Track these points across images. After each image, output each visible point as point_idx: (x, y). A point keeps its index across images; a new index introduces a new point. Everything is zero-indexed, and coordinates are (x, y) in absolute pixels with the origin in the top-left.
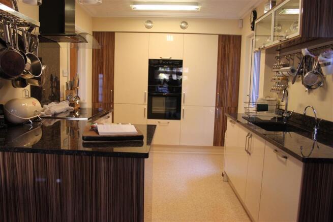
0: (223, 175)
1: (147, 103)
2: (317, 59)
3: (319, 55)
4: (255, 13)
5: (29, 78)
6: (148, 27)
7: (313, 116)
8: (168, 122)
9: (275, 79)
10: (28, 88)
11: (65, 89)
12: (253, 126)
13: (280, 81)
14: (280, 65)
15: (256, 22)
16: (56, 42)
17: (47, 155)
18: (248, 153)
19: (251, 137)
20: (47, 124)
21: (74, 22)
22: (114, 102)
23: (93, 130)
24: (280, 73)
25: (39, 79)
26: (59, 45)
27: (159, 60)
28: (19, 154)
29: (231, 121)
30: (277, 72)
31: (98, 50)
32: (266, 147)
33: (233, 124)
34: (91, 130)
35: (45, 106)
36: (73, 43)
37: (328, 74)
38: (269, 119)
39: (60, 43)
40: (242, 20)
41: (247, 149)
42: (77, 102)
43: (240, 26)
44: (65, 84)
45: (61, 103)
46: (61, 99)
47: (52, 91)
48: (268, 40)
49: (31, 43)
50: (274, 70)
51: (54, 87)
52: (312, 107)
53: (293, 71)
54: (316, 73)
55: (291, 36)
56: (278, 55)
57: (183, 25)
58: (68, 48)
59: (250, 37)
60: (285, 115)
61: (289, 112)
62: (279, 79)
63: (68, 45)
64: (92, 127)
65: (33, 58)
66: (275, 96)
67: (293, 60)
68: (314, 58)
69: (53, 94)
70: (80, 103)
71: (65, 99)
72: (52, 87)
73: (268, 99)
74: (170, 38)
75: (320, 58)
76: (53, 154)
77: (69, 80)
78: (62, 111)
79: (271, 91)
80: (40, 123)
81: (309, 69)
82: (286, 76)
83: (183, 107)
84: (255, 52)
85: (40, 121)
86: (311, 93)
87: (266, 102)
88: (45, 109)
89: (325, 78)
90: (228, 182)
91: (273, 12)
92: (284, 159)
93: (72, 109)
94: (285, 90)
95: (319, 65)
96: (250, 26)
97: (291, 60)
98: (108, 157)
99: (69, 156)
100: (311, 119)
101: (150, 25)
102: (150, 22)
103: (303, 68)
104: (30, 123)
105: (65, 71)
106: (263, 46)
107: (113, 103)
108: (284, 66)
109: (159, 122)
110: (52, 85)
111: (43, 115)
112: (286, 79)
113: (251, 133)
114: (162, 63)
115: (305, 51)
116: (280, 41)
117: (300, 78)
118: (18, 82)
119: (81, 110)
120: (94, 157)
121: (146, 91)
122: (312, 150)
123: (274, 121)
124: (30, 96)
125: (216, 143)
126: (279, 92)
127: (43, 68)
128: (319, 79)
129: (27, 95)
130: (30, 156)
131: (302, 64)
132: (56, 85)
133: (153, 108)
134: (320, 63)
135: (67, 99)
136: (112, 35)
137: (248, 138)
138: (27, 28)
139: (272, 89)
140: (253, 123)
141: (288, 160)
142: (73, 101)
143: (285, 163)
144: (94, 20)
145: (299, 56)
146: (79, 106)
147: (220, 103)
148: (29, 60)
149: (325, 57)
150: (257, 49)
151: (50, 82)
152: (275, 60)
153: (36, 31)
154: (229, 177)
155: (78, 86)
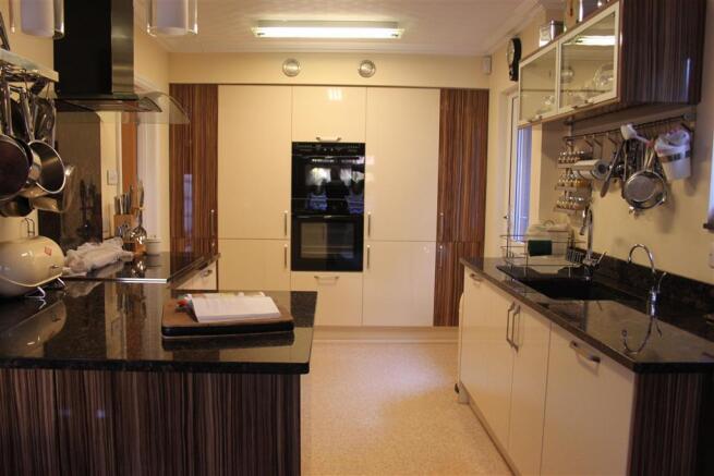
0: (457, 390)
1: (289, 236)
2: (651, 147)
3: (656, 138)
4: (517, 43)
5: (37, 195)
6: (290, 74)
7: (647, 264)
8: (337, 278)
9: (563, 185)
10: (33, 215)
11: (113, 212)
12: (522, 289)
13: (574, 189)
14: (573, 156)
15: (521, 65)
16: (93, 111)
17: (85, 372)
18: (513, 345)
19: (518, 311)
20: (77, 294)
21: (131, 62)
22: (219, 236)
23: (184, 310)
24: (575, 172)
25: (59, 198)
26: (98, 117)
27: (313, 144)
28: (22, 371)
29: (473, 276)
30: (567, 169)
31: (183, 126)
32: (553, 334)
33: (478, 283)
34: (178, 311)
35: (71, 252)
36: (127, 113)
37: (676, 178)
38: (555, 271)
39: (100, 114)
40: (490, 57)
41: (510, 337)
42: (141, 240)
43: (486, 69)
44: (113, 202)
45: (105, 243)
46: (105, 235)
47: (84, 217)
48: (548, 103)
49: (39, 118)
50: (560, 166)
51: (89, 208)
52: (645, 248)
53: (601, 169)
54: (651, 176)
55: (598, 99)
56: (569, 134)
57: (364, 68)
58: (117, 123)
59: (508, 93)
60: (588, 262)
61: (595, 256)
62: (572, 185)
63: (116, 116)
64: (182, 304)
65: (44, 152)
66: (563, 220)
67: (600, 144)
68: (645, 145)
69: (88, 222)
70: (148, 243)
71: (113, 234)
72: (83, 209)
73: (549, 226)
74: (335, 95)
75: (659, 144)
76: (100, 370)
77: (121, 192)
78: (108, 262)
79: (554, 210)
80: (61, 292)
81: (636, 166)
82: (587, 180)
83: (367, 245)
84: (520, 128)
85: (61, 289)
86: (641, 217)
87: (547, 234)
88: (72, 259)
89: (669, 186)
90: (468, 403)
91: (557, 45)
92: (594, 363)
93: (129, 257)
94: (587, 208)
95: (656, 157)
96: (507, 71)
97: (596, 144)
98: (221, 373)
99: (135, 374)
100: (643, 271)
101: (294, 68)
102: (293, 62)
103: (622, 163)
104: (39, 293)
105: (113, 173)
106: (537, 117)
107: (216, 238)
108: (583, 158)
109: (316, 277)
110: (83, 203)
111: (67, 274)
112: (587, 185)
113: (518, 303)
114: (322, 150)
115: (627, 131)
116: (576, 107)
117: (618, 184)
118: (13, 205)
119: (148, 258)
120: (190, 376)
121: (288, 211)
122: (647, 338)
123: (564, 276)
124: (37, 234)
125: (439, 320)
126: (573, 212)
127: (67, 173)
128: (658, 188)
129: (31, 230)
130: (47, 375)
131: (621, 153)
132: (92, 205)
133: (303, 246)
134: (660, 155)
135: (117, 235)
136: (211, 91)
137: (512, 313)
138: (30, 85)
139: (558, 206)
140: (520, 281)
141: (601, 365)
142: (131, 239)
143: (595, 372)
144: (171, 58)
145: (613, 137)
146: (144, 249)
147: (446, 233)
148: (36, 158)
149: (670, 144)
150: (524, 122)
151: (79, 199)
152: (564, 144)
153: (49, 91)
154: (471, 393)
155: (141, 206)
